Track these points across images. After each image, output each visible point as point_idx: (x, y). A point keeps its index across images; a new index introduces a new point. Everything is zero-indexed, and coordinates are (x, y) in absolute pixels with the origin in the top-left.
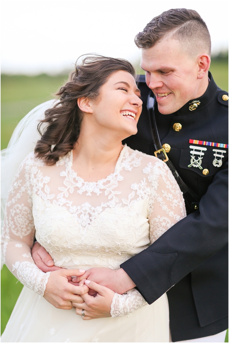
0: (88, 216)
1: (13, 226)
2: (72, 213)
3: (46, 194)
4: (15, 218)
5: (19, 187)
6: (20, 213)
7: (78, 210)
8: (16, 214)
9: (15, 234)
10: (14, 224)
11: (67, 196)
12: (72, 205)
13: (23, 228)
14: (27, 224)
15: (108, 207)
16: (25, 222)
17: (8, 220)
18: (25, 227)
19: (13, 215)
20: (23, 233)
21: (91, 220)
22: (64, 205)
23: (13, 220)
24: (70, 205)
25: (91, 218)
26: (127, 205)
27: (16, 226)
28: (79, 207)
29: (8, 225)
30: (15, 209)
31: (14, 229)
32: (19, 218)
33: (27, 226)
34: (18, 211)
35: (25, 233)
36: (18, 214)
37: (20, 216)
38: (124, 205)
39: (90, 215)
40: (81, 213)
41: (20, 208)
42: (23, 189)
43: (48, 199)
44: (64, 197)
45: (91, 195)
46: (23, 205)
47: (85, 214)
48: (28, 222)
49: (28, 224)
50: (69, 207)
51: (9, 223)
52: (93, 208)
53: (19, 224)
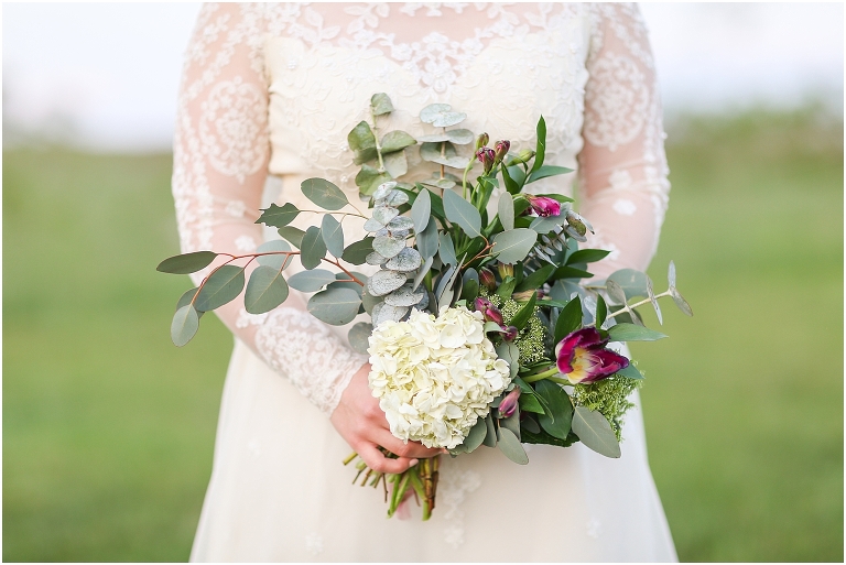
0: (448, 65)
1: (217, 150)
2: (401, 62)
3: (315, 28)
4: (219, 122)
5: (223, 36)
6: (233, 105)
7: (414, 52)
8: (221, 111)
9: (224, 171)
10: (219, 142)
11: (374, 23)
12: (396, 42)
13: (242, 150)
14: (252, 135)
15: (496, 35)
16: (249, 131)
17: (197, 135)
18: (248, 144)
19: (212, 116)
20: (245, 167)
21: (458, 74)
22: (375, 44)
23: (213, 130)
24: (390, 43)
25: (456, 68)
26: (541, 28)
27: (224, 148)
28: (416, 46)
29: (200, 151)
30: (216, 98)
31: (218, 157)
32: (231, 119)
33: (254, 143)
34: (226, 101)
35: (251, 164)
36: (226, 110)
37: (233, 113)
38: (535, 29)
39: (453, 61)
40: (426, 59)
41: (232, 90)
42: (235, 37)
43: (323, 40)
44: (367, 27)
45: (439, 14)
46: (238, 79)
47: (437, 62)
48: (255, 129)
49: (257, 135)
50: (388, 47)
51: (201, 144)
52: (455, 45)
53: (232, 137)
